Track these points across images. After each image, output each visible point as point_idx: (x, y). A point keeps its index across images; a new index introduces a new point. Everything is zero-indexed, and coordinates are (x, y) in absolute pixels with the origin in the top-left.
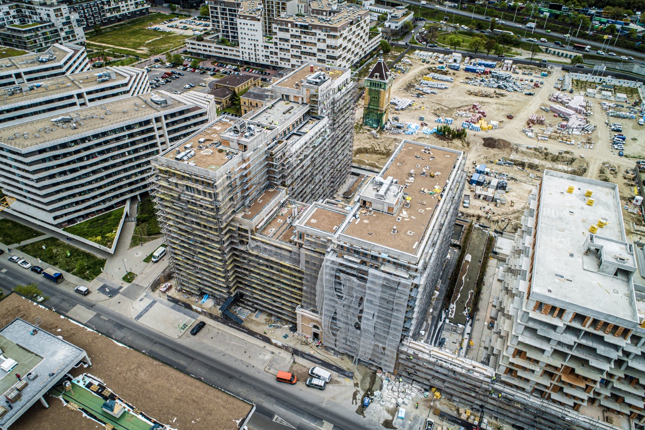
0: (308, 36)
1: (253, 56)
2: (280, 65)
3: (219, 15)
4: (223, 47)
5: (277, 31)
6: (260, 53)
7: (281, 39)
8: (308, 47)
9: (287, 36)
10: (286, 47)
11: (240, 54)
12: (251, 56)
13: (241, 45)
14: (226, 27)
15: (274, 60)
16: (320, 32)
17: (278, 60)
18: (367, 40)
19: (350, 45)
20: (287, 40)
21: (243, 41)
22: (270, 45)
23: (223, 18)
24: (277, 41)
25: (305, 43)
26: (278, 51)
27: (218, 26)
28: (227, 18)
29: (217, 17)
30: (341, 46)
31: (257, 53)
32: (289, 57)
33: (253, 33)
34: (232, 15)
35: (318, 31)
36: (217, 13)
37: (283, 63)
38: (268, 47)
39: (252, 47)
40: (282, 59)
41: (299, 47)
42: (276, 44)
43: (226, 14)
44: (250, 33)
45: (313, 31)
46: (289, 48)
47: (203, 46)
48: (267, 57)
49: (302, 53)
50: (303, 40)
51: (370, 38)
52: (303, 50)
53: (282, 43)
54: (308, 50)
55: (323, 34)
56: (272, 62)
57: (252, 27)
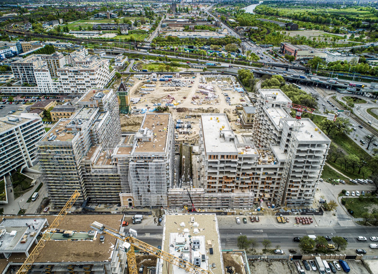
0: (78, 76)
1: (47, 90)
2: (65, 92)
3: (19, 71)
4: (26, 88)
5: (60, 75)
6: (51, 88)
7: (63, 79)
8: (79, 81)
9: (66, 77)
10: (66, 82)
11: (39, 90)
12: (46, 90)
13: (38, 85)
14: (24, 77)
15: (61, 90)
16: (85, 73)
17: (63, 90)
18: (109, 73)
19: (101, 77)
20: (66, 79)
21: (40, 83)
22: (57, 83)
23: (22, 72)
24: (61, 80)
25: (77, 79)
26: (62, 85)
27: (19, 77)
28: (24, 72)
29: (17, 72)
30: (97, 78)
31: (50, 88)
32: (70, 87)
33: (45, 78)
34: (28, 70)
35: (84, 73)
36: (17, 70)
37: (66, 91)
38: (56, 84)
39: (46, 85)
40: (65, 89)
41: (75, 82)
42: (60, 82)
43: (23, 70)
44: (43, 78)
45: (81, 73)
46: (69, 83)
47: (13, 89)
48: (56, 89)
49: (77, 84)
50: (76, 78)
51: (110, 72)
52: (77, 83)
53: (64, 81)
54: (80, 82)
55: (86, 74)
56: (60, 91)
57: (44, 75)
